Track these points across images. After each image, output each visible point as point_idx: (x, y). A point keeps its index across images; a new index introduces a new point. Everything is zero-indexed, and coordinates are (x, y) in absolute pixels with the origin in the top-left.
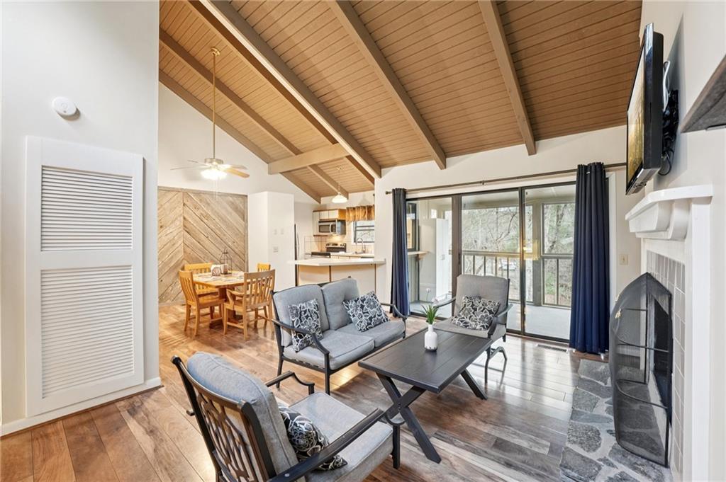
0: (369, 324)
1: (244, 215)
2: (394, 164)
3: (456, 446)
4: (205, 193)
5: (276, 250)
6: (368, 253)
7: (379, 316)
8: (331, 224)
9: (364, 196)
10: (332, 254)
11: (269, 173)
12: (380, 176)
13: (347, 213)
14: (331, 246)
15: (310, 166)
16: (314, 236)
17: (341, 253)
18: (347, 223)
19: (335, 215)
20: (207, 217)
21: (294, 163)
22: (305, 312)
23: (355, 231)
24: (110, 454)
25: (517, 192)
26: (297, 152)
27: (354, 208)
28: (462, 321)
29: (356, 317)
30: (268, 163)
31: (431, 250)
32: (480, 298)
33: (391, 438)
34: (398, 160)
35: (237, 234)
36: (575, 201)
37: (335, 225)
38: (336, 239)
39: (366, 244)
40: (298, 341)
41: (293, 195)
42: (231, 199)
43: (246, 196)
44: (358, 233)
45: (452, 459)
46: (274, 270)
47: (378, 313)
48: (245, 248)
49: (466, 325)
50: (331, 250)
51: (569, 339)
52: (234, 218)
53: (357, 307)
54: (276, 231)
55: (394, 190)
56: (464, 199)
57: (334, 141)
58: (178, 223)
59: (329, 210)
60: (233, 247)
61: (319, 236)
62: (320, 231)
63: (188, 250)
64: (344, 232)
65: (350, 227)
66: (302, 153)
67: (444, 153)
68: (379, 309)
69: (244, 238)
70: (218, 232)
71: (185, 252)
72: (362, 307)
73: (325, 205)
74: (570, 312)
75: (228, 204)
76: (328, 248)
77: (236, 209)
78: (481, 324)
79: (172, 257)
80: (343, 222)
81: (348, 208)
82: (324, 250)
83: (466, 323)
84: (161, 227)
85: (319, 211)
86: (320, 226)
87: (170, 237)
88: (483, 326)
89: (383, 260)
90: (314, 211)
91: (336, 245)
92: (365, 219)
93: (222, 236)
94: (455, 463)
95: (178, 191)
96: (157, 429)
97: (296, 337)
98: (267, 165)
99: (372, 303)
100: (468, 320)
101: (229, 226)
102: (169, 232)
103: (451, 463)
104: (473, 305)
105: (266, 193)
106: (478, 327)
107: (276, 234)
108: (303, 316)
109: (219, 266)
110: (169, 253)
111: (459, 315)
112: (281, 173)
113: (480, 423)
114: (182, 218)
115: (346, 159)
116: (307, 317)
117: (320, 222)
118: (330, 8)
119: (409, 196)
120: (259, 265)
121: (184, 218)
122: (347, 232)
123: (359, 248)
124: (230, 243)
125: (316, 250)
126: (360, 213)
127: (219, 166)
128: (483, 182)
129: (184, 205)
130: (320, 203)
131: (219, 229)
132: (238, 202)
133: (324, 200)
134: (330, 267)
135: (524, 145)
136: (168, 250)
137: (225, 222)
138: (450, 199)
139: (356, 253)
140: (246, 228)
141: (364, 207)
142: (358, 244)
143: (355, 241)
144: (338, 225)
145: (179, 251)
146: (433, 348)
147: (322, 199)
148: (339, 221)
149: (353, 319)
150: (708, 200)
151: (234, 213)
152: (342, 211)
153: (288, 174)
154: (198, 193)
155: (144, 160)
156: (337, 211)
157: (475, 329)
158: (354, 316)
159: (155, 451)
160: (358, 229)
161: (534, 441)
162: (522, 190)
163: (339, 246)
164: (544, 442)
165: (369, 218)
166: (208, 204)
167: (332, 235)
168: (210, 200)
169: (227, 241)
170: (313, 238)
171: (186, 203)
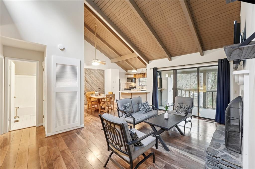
0: (146, 111)
1: (103, 77)
2: (153, 59)
3: (174, 147)
4: (92, 69)
5: (113, 88)
6: (143, 89)
7: (149, 109)
8: (131, 79)
9: (142, 70)
10: (131, 89)
11: (111, 63)
12: (149, 63)
13: (136, 76)
14: (131, 87)
15: (125, 60)
16: (125, 83)
17: (134, 89)
18: (136, 79)
19: (132, 76)
20: (92, 77)
21: (120, 59)
22: (127, 106)
23: (139, 82)
24: (75, 143)
25: (197, 68)
26: (120, 55)
27: (139, 74)
28: (177, 111)
29: (142, 109)
30: (111, 59)
31: (166, 88)
32: (183, 104)
33: (155, 140)
34: (155, 58)
35: (101, 83)
36: (217, 71)
38: (133, 84)
39: (143, 86)
40: (125, 115)
41: (119, 70)
42: (99, 71)
43: (104, 70)
44: (140, 82)
45: (173, 151)
46: (115, 94)
47: (149, 108)
48: (104, 87)
49: (178, 113)
50: (131, 88)
51: (215, 119)
52: (100, 77)
53: (142, 106)
54: (114, 81)
55: (153, 68)
56: (178, 71)
57: (133, 52)
59: (130, 75)
60: (100, 87)
61: (127, 83)
62: (127, 82)
63: (87, 87)
64: (135, 82)
65: (137, 80)
66: (122, 56)
67: (170, 55)
68: (149, 107)
69: (103, 83)
70: (96, 82)
71: (86, 88)
72: (144, 106)
73: (129, 73)
74: (215, 110)
75: (98, 73)
76: (130, 87)
77: (101, 74)
78: (183, 112)
80: (135, 79)
81: (137, 74)
82: (129, 88)
83: (178, 112)
85: (127, 75)
86: (127, 80)
88: (184, 113)
89: (149, 91)
90: (125, 75)
91: (133, 86)
92: (143, 78)
93: (97, 83)
94: (174, 152)
96: (86, 138)
97: (124, 114)
98: (110, 60)
99: (147, 105)
100: (179, 111)
101: (99, 80)
103: (173, 152)
104: (180, 106)
105: (111, 69)
106: (182, 113)
107: (113, 82)
108: (126, 108)
109: (97, 92)
111: (176, 109)
112: (115, 63)
113: (182, 142)
115: (137, 58)
116: (127, 108)
117: (127, 78)
118: (134, 12)
119: (158, 70)
120: (109, 92)
121: (86, 77)
123: (141, 87)
124: (99, 85)
125: (126, 88)
126: (141, 76)
127: (97, 61)
128: (184, 65)
129: (86, 73)
130: (127, 72)
131: (96, 81)
132: (102, 72)
133: (129, 71)
134: (132, 93)
135: (199, 53)
137: (97, 78)
138: (173, 71)
139: (139, 89)
140: (104, 81)
141: (142, 74)
142: (140, 86)
143: (139, 85)
144: (133, 79)
146: (167, 118)
147: (128, 71)
148: (134, 78)
149: (140, 109)
150: (248, 74)
151: (100, 76)
152: (135, 75)
153: (117, 63)
154: (90, 69)
155: (80, 61)
156: (133, 75)
157: (181, 114)
158: (141, 108)
159: (87, 143)
160: (140, 81)
161: (200, 148)
162: (198, 68)
163: (134, 87)
164: (203, 148)
165: (144, 77)
166: (93, 73)
167: (131, 83)
168: (93, 71)
169: (98, 85)
170: (125, 84)
171: (86, 72)
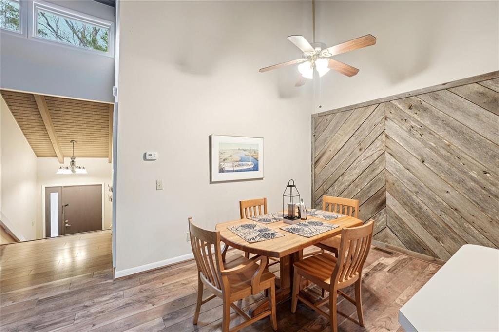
58: (378, 143)
60: (482, 181)
71: (386, 181)
79: (371, 186)
84: (360, 150)
87: (370, 161)
95: (378, 103)
102: (368, 155)
110: (368, 180)
114: (383, 136)
121: (387, 136)
124: (474, 174)
136: (367, 176)
145: (379, 179)
166: (425, 110)
168: (428, 102)
169: (466, 168)
171: (389, 115)
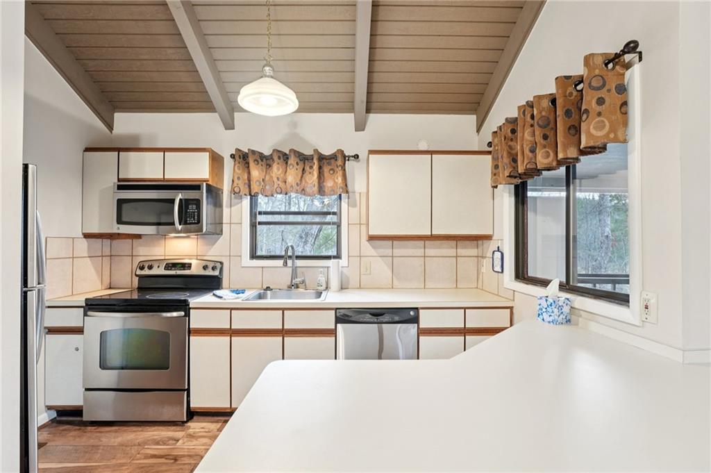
8: (179, 196)
10: (194, 301)
14: (158, 271)
16: (87, 236)
19: (200, 169)
23: (253, 226)
37: (198, 203)
38: (183, 248)
39: (299, 263)
59: (164, 150)
62: (120, 221)
65: (236, 213)
76: (140, 277)
85: (119, 150)
86: (120, 202)
90: (87, 150)
91: (189, 266)
92: (301, 192)
117: (120, 188)
122: (225, 228)
126: (287, 174)
130: (110, 127)
133: (126, 123)
141: (304, 159)
143: (254, 256)
144: (207, 203)
148: (205, 188)
152: (216, 159)
156: (203, 158)
160: (260, 218)
163: (196, 270)
170: (83, 244)
